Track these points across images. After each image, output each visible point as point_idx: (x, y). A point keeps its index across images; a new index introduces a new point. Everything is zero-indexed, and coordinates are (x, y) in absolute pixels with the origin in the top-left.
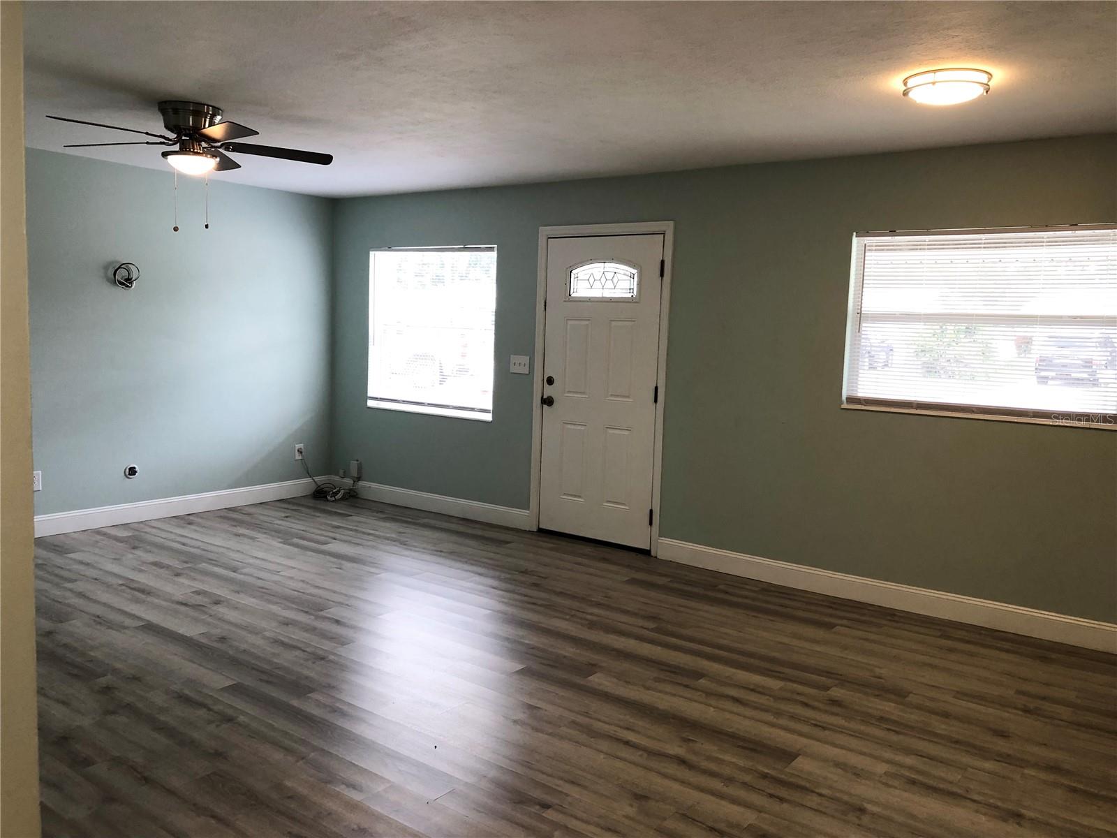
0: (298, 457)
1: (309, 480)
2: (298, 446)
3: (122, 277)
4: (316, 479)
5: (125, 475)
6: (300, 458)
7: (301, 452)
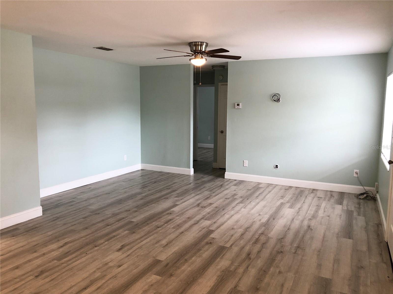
0: (355, 175)
1: (361, 187)
2: (355, 171)
3: (276, 98)
4: (366, 188)
5: (274, 167)
6: (357, 176)
7: (357, 174)
